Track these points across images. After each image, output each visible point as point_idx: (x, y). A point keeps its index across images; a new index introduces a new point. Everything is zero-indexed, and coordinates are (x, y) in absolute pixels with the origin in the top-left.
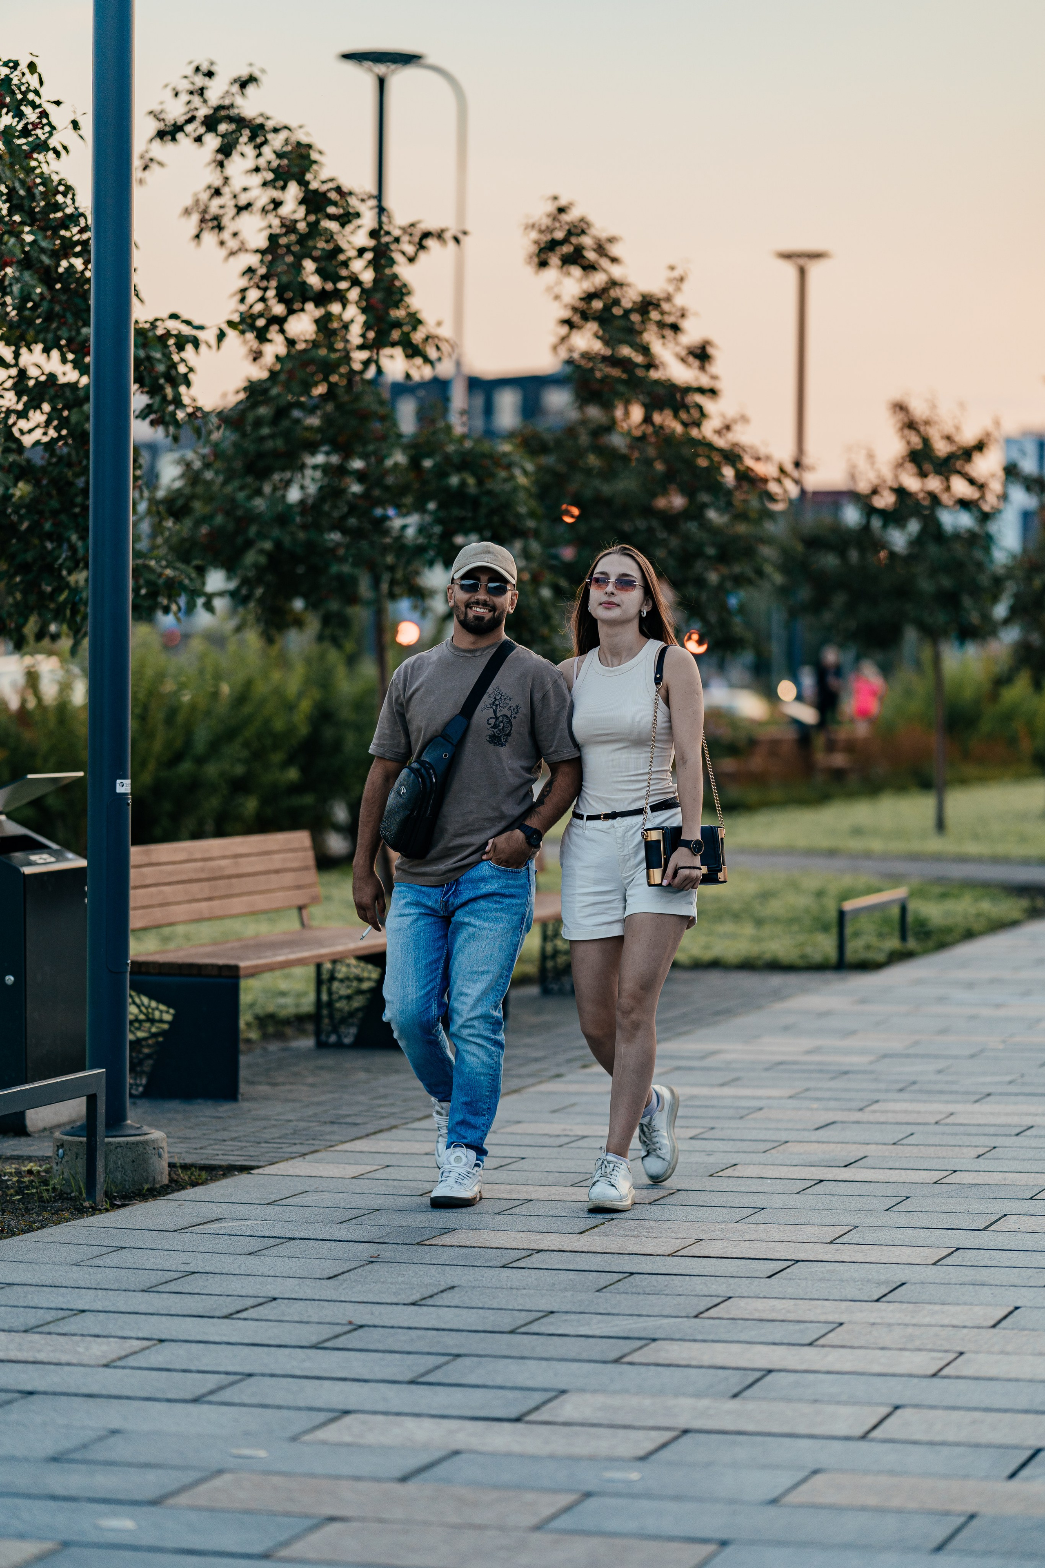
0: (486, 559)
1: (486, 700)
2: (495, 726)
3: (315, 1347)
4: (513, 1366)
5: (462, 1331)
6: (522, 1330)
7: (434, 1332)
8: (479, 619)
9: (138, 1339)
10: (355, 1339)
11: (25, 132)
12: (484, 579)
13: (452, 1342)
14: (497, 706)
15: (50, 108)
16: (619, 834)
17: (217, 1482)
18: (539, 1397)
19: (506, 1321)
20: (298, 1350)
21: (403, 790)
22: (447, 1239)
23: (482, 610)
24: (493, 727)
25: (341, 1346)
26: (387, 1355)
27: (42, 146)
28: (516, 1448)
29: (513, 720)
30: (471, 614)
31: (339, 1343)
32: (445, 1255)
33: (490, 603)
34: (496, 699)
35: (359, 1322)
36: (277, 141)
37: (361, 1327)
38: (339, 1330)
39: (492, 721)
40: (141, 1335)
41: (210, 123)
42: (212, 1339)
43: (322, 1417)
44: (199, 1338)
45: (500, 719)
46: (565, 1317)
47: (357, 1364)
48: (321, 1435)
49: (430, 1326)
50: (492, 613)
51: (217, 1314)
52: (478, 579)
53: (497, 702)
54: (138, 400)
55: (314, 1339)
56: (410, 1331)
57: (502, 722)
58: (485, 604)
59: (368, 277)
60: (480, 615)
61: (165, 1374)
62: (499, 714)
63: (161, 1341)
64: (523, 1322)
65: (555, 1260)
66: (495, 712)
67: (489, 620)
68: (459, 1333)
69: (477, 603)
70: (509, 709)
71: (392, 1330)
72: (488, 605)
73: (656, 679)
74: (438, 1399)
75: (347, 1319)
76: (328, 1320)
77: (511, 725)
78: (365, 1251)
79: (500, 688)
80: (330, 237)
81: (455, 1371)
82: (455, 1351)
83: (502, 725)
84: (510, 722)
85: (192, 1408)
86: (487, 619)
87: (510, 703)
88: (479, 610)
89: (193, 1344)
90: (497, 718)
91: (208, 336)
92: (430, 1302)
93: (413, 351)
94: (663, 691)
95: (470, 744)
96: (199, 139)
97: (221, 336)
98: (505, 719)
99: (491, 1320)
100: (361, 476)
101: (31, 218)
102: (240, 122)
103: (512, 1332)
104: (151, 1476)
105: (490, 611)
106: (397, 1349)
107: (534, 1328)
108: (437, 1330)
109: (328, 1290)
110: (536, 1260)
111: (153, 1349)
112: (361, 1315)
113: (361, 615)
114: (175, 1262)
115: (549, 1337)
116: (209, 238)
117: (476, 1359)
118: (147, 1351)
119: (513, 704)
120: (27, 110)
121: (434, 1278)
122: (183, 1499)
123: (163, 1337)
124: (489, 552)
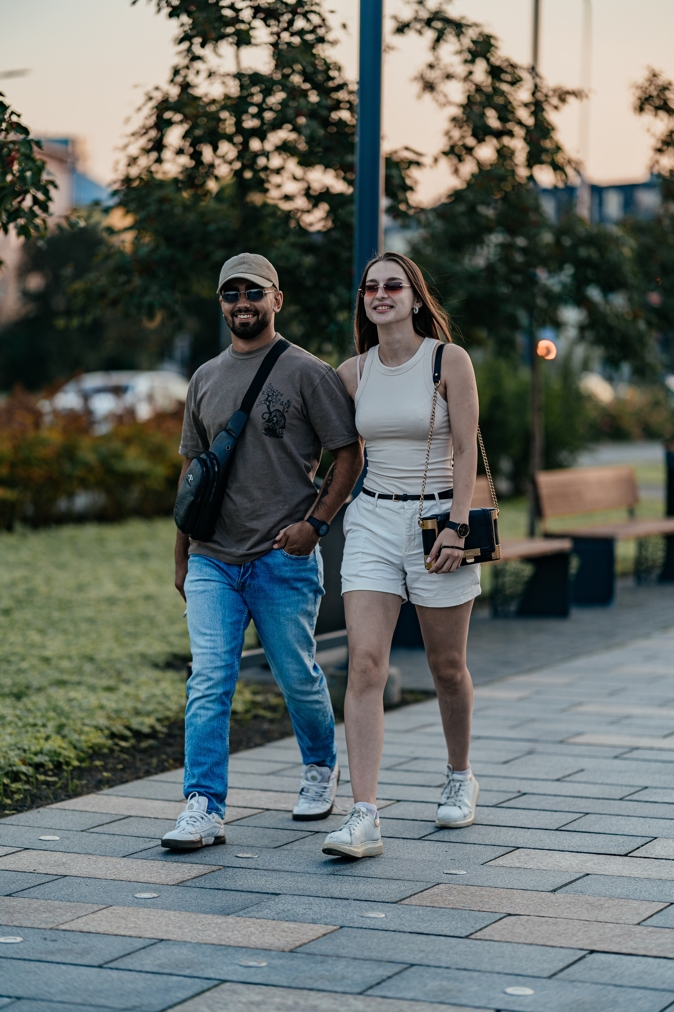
0: (241, 270)
1: (261, 397)
2: (269, 420)
3: (495, 806)
4: (622, 821)
5: (589, 798)
6: (627, 798)
7: (571, 799)
8: (244, 325)
9: (383, 799)
10: (521, 802)
11: (313, 31)
12: (242, 289)
13: (584, 806)
14: (270, 401)
15: (327, 16)
16: (408, 516)
17: (435, 890)
18: (640, 841)
19: (618, 793)
20: (485, 808)
21: (191, 477)
22: (580, 739)
23: (246, 316)
24: (267, 421)
25: (512, 806)
26: (541, 812)
27: (321, 40)
28: (626, 873)
29: (285, 414)
30: (237, 321)
31: (511, 804)
32: (577, 750)
33: (252, 308)
34: (269, 396)
35: (524, 791)
36: (472, 33)
37: (525, 794)
38: (510, 796)
39: (266, 416)
40: (385, 797)
41: (428, 23)
42: (430, 800)
43: (502, 850)
44: (422, 800)
45: (274, 414)
46: (655, 791)
47: (522, 818)
48: (500, 861)
49: (568, 794)
50: (256, 317)
51: (433, 784)
52: (237, 289)
53: (270, 399)
54: (384, 202)
55: (495, 802)
56: (556, 798)
57: (275, 416)
58: (246, 311)
59: (530, 121)
60: (245, 321)
61: (401, 821)
62: (272, 409)
63: (398, 801)
64: (628, 793)
65: (648, 755)
66: (268, 407)
67: (254, 324)
68: (587, 800)
69: (240, 311)
70: (281, 404)
71: (545, 797)
72: (251, 311)
73: (434, 377)
74: (575, 841)
75: (516, 790)
76: (503, 789)
77: (285, 418)
78: (526, 746)
79: (273, 385)
80: (503, 94)
81: (584, 824)
82: (585, 811)
83: (275, 419)
84: (283, 416)
85: (418, 843)
86: (252, 323)
87: (282, 398)
88: (243, 317)
89: (419, 803)
90: (270, 413)
91: (427, 160)
92: (568, 779)
93: (557, 167)
94: (441, 388)
95: (249, 436)
96: (420, 32)
97: (436, 160)
98: (278, 413)
99: (607, 792)
100: (524, 251)
101: (316, 86)
102: (448, 21)
103: (621, 799)
104: (394, 886)
105: (254, 315)
106: (548, 809)
107: (635, 797)
108: (574, 797)
109: (503, 770)
110: (635, 754)
111: (393, 806)
112: (525, 787)
113: (520, 339)
114: (405, 751)
115: (645, 803)
116: (428, 96)
117: (599, 816)
118: (389, 807)
119: (284, 399)
120: (312, 17)
121: (572, 764)
122: (414, 900)
123: (399, 798)
124: (244, 263)
